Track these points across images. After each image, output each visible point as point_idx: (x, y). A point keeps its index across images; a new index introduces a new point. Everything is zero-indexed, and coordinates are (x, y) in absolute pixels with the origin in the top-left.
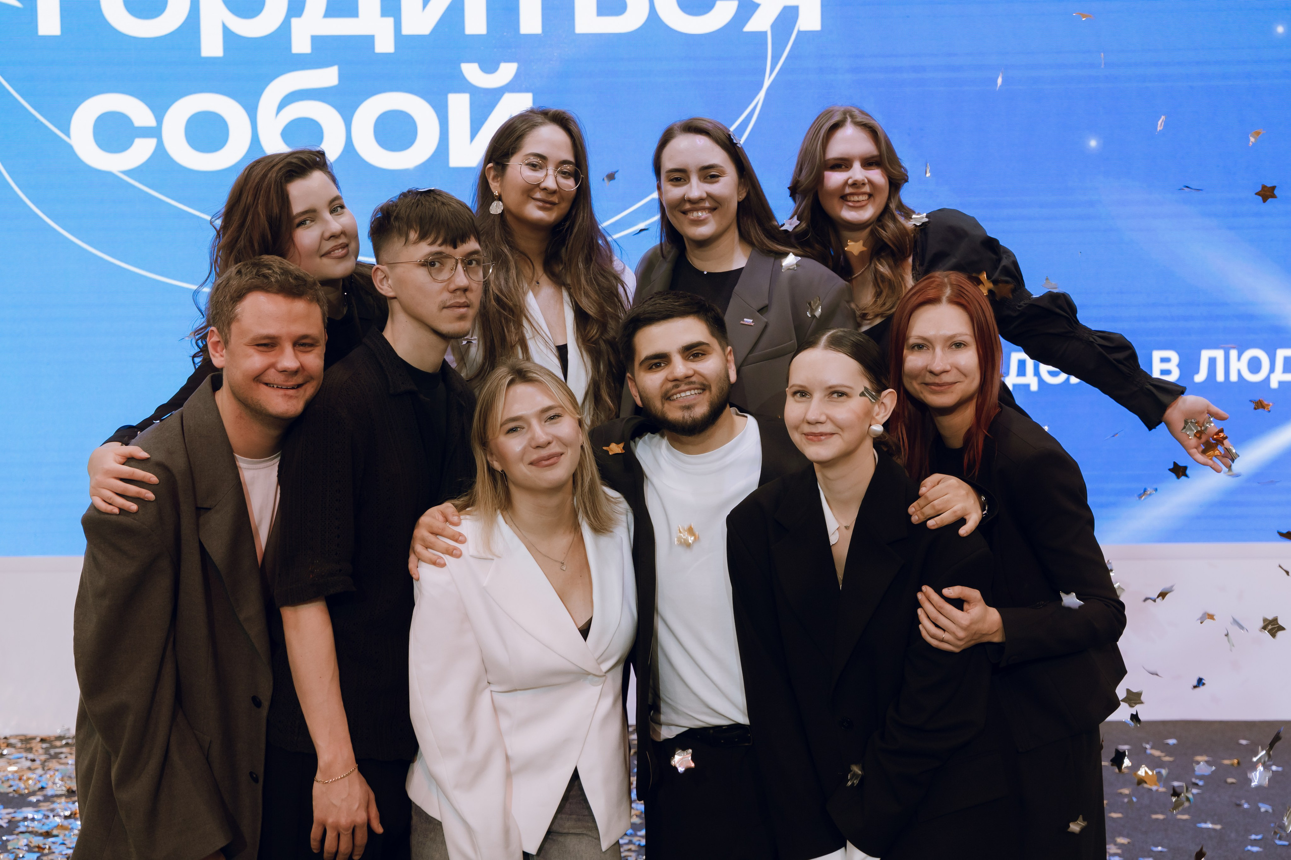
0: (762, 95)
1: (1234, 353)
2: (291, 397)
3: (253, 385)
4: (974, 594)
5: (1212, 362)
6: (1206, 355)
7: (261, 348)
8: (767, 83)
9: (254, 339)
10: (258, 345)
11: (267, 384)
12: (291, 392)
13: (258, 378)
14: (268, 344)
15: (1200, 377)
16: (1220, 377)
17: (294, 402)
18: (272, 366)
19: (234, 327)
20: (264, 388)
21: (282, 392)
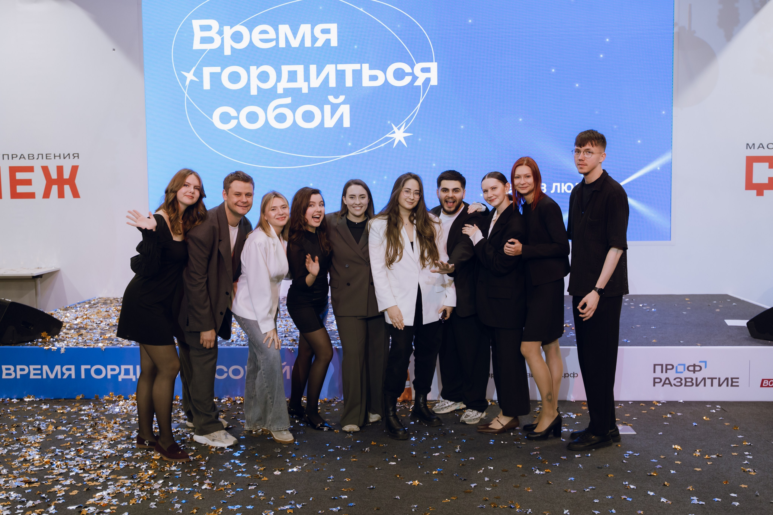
0: (419, 105)
1: (563, 184)
2: (244, 209)
3: (235, 206)
4: (516, 241)
5: (556, 187)
6: (554, 185)
7: (237, 196)
8: (421, 101)
9: (235, 192)
10: (236, 195)
11: (238, 206)
12: (244, 208)
13: (236, 204)
14: (239, 194)
15: (553, 191)
16: (559, 191)
17: (245, 210)
18: (239, 201)
19: (230, 190)
20: (237, 206)
21: (242, 208)
